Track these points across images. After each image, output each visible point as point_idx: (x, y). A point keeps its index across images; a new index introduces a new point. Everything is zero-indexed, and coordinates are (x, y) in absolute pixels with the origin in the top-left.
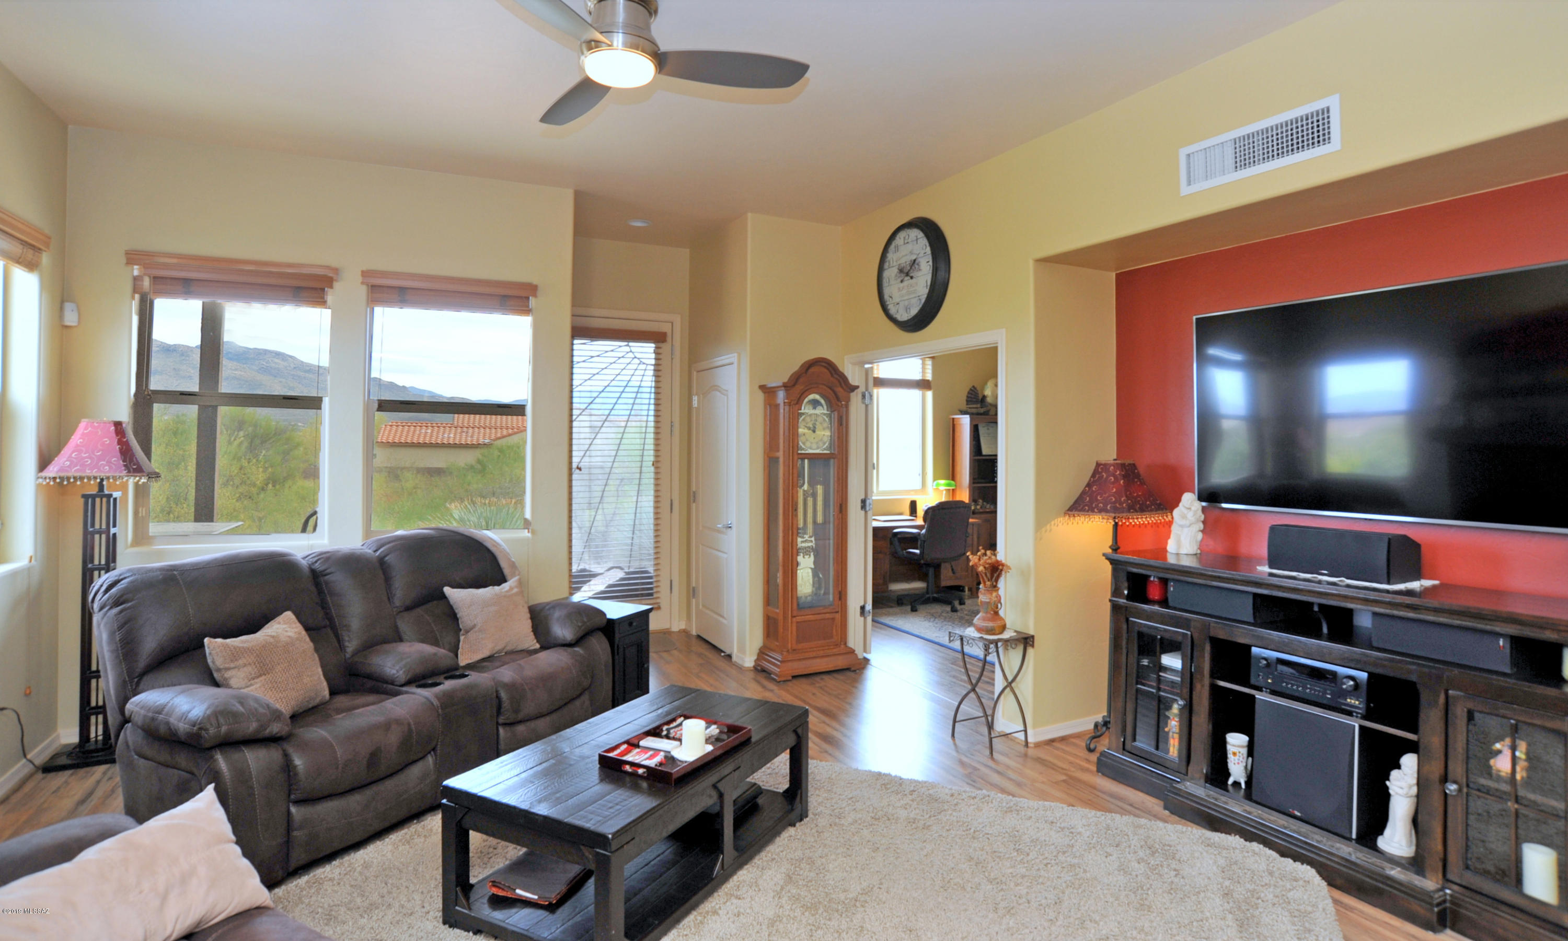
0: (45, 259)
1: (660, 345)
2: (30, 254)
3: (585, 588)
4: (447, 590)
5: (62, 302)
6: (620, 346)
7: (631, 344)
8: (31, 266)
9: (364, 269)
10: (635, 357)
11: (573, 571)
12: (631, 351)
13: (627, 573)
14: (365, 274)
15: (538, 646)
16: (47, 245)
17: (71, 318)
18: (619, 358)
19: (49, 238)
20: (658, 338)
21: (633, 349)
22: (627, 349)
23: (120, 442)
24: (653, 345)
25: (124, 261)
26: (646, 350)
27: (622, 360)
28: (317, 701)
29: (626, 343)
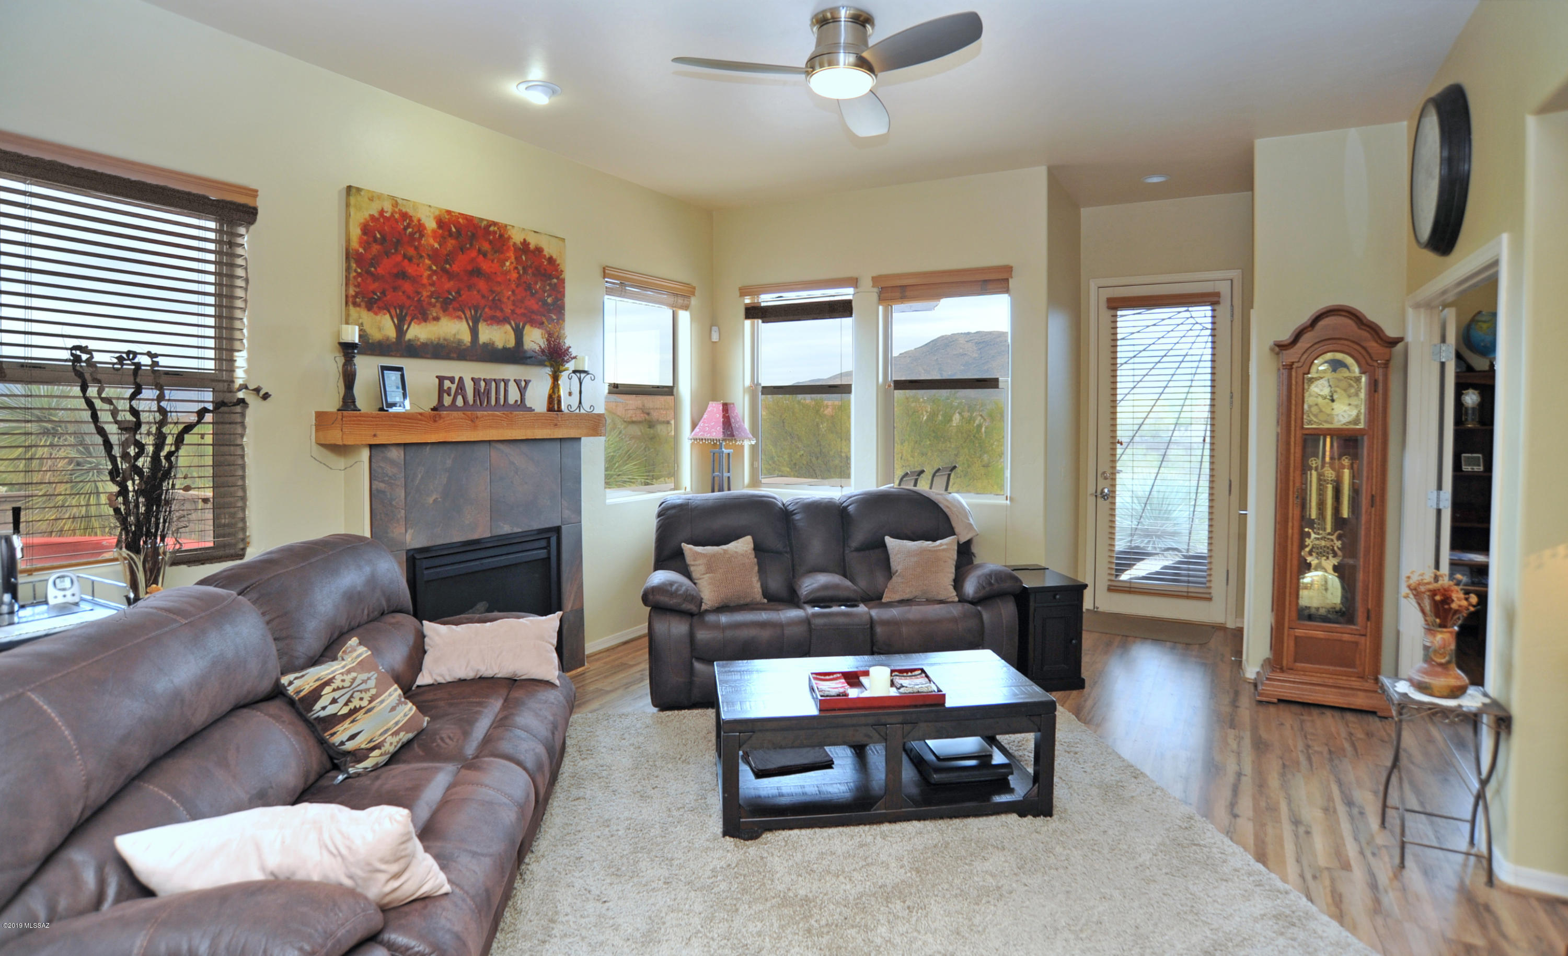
0: (694, 301)
1: (1216, 307)
2: (680, 301)
3: (1140, 565)
4: (888, 540)
5: (711, 326)
6: (1179, 312)
7: (1190, 309)
8: (686, 308)
9: (874, 275)
10: (1197, 323)
11: (1117, 548)
12: (1192, 317)
13: (1185, 557)
14: (876, 280)
15: (956, 599)
16: (693, 294)
17: (715, 337)
18: (1178, 325)
19: (694, 288)
20: (1210, 299)
21: (1194, 314)
22: (1187, 314)
23: (724, 417)
24: (1209, 308)
25: (738, 294)
26: (1203, 314)
27: (1181, 327)
28: (748, 600)
29: (1186, 309)
